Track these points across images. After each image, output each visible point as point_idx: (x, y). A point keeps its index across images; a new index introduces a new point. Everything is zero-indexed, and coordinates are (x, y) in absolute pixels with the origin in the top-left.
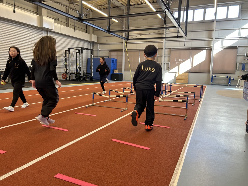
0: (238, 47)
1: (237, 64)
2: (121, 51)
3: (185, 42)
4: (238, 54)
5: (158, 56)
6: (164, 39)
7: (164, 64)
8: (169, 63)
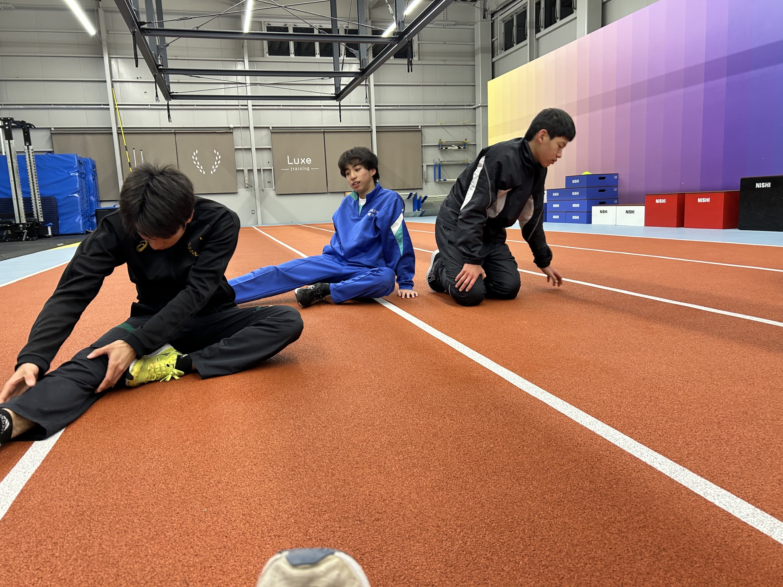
0: (420, 127)
1: (423, 166)
2: (108, 132)
3: (341, 111)
4: (423, 145)
5: (236, 149)
6: (250, 103)
7: (259, 170)
8: (271, 170)
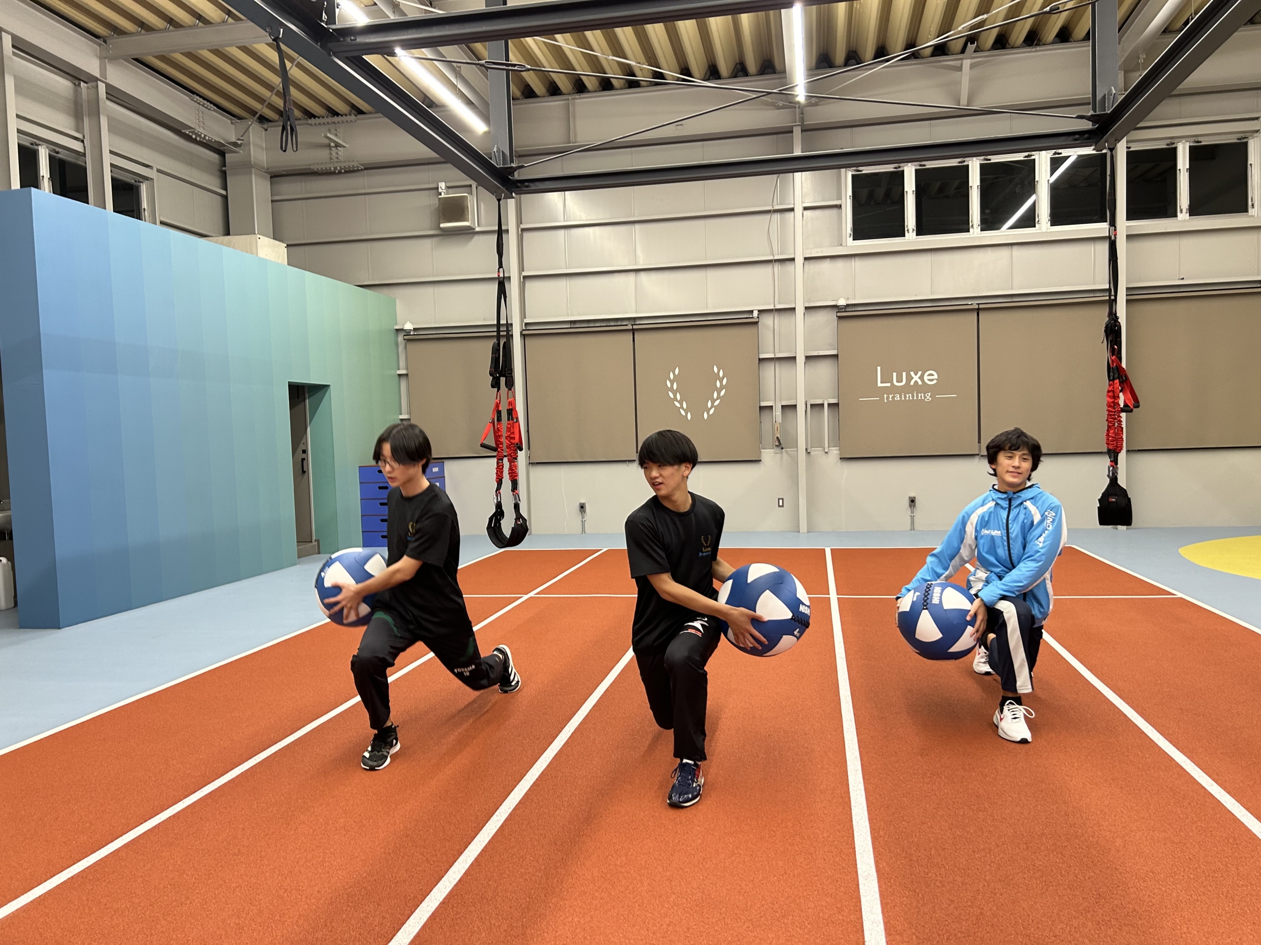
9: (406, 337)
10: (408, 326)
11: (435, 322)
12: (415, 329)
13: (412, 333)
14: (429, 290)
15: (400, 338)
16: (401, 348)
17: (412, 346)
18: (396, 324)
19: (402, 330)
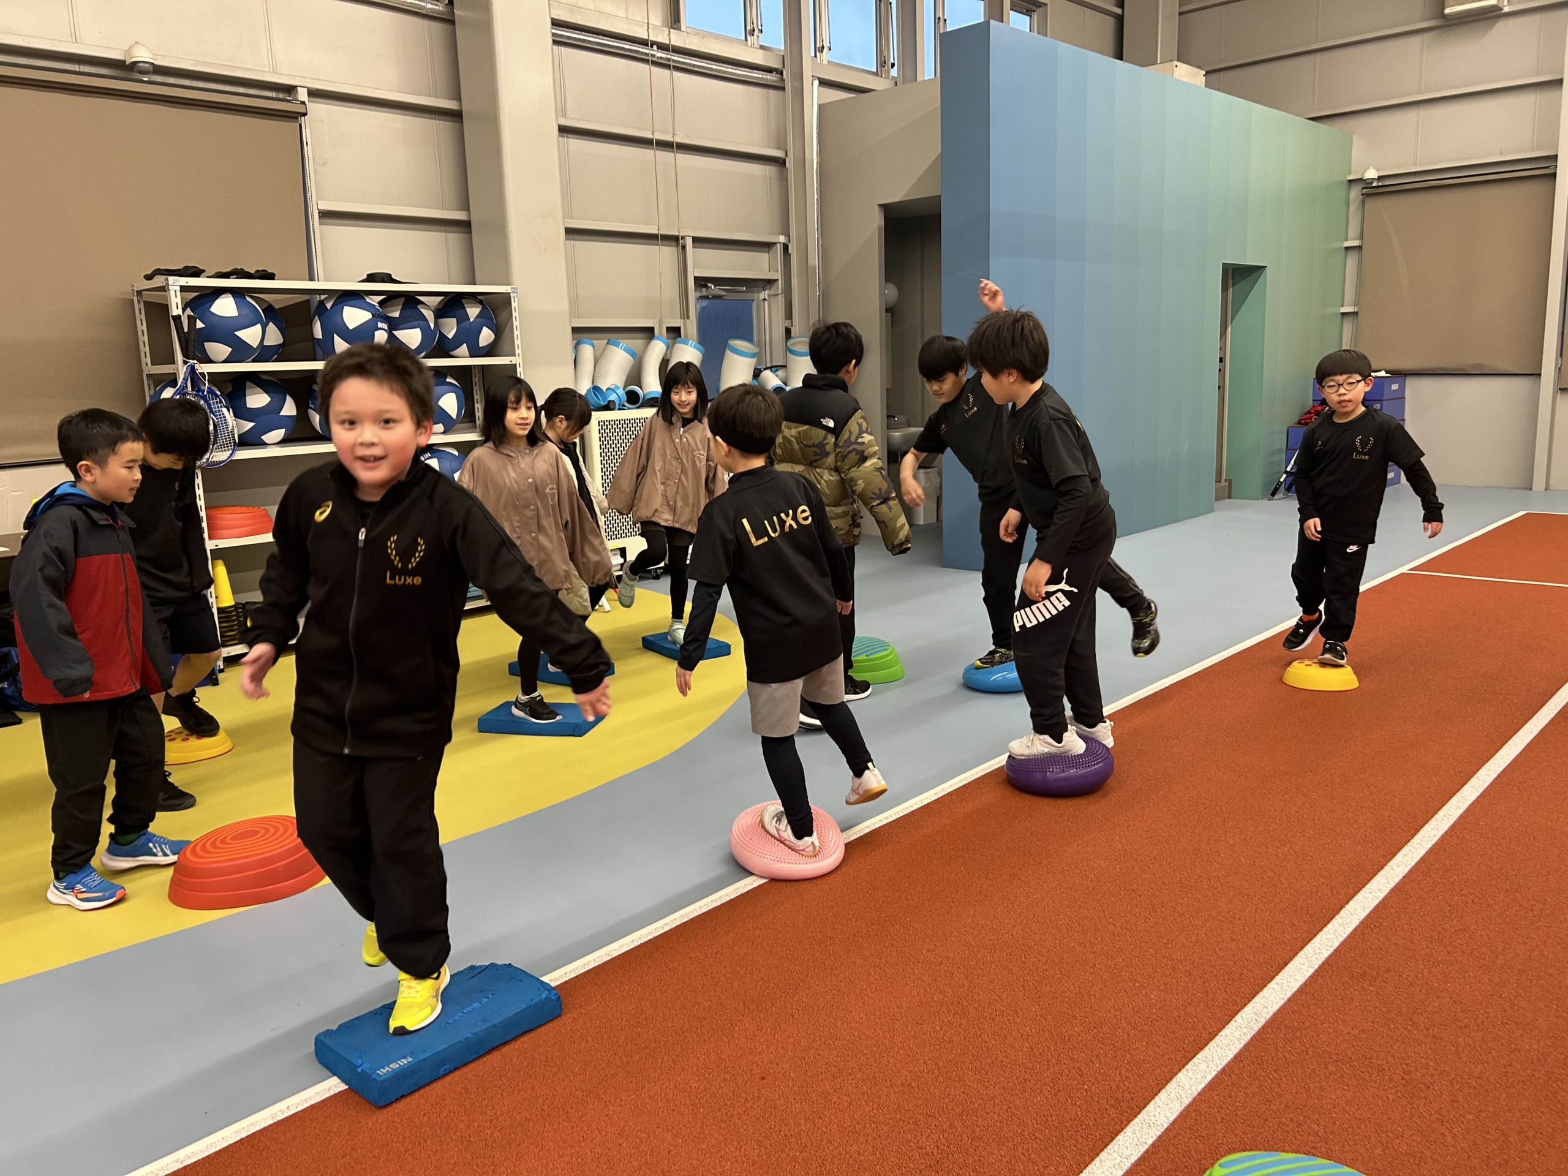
9: (1364, 191)
10: (1371, 174)
11: (1415, 164)
12: (1380, 178)
13: (1374, 185)
14: (1410, 115)
15: (1355, 193)
16: (1353, 208)
17: (1373, 204)
18: (1349, 173)
19: (1361, 180)
